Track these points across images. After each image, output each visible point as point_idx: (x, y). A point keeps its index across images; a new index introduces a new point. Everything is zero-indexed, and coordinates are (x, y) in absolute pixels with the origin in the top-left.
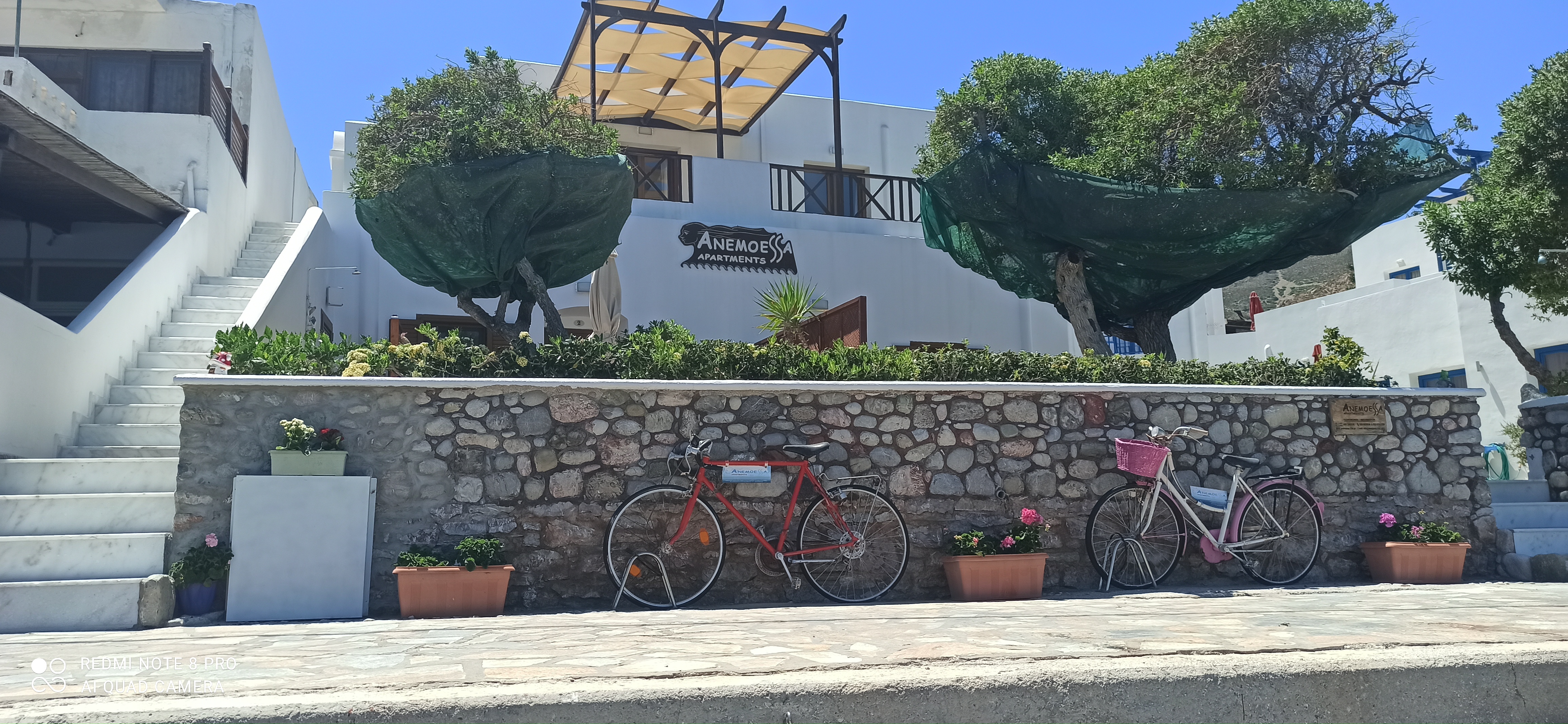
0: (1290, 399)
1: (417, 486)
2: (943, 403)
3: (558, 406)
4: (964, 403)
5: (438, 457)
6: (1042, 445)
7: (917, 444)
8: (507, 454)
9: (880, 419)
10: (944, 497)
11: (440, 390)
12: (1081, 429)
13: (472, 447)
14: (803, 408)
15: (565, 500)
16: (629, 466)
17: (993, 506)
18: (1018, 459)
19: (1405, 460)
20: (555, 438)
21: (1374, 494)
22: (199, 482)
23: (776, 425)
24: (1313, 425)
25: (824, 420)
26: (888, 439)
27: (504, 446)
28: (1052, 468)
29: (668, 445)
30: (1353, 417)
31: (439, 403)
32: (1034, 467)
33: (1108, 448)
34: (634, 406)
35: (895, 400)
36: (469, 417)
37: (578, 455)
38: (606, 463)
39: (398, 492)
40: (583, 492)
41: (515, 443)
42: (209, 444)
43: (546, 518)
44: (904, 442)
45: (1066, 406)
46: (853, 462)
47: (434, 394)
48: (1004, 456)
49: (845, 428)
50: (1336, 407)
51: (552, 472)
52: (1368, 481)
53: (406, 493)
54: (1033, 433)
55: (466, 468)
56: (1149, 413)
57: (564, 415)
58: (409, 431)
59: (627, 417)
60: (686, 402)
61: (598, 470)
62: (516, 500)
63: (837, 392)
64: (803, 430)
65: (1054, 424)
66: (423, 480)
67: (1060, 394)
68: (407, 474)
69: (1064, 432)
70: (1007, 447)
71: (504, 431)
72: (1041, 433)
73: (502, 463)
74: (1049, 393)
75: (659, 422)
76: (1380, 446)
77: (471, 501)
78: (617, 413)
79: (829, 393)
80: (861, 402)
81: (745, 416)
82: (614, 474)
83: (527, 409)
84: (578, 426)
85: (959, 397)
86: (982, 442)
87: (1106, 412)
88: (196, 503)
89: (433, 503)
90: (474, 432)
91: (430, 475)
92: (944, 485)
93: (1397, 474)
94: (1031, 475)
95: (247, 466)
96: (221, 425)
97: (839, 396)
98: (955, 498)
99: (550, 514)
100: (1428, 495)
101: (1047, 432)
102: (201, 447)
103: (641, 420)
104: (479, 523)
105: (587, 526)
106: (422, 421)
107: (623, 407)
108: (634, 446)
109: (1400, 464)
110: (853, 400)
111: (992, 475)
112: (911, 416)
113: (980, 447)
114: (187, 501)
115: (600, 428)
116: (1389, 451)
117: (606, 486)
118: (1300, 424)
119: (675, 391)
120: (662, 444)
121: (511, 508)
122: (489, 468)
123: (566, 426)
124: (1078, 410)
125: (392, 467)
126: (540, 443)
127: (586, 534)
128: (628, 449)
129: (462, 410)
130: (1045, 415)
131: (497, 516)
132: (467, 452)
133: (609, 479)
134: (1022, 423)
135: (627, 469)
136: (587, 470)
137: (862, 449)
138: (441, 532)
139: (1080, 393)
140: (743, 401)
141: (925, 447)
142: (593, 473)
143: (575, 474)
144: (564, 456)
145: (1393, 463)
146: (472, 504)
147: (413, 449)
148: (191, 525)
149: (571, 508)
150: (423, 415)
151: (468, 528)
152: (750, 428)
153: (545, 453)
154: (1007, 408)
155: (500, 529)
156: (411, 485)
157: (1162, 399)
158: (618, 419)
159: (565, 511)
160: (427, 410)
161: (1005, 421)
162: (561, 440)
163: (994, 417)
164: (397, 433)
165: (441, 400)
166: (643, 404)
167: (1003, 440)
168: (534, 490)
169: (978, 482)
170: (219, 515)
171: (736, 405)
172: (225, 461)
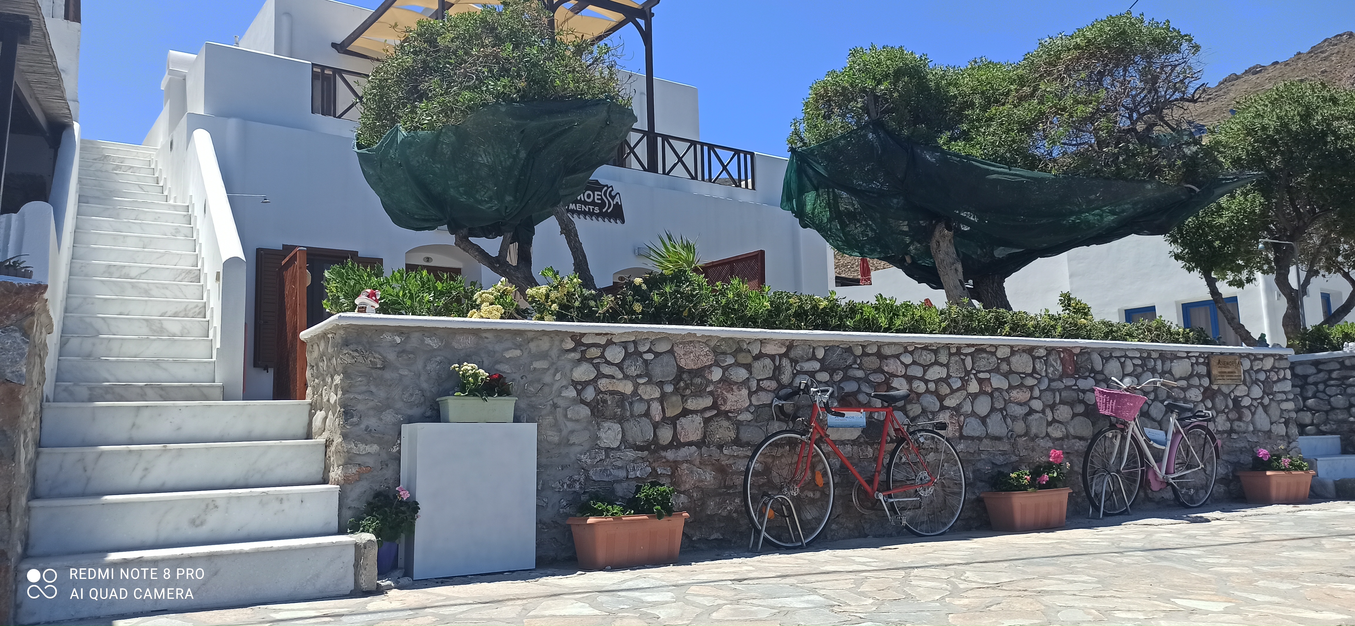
0: (1185, 355)
1: (565, 433)
2: (969, 354)
3: (683, 352)
4: (984, 355)
5: (583, 402)
6: (1036, 393)
7: (953, 391)
8: (641, 399)
9: (926, 368)
10: (972, 438)
11: (583, 335)
12: (1060, 379)
13: (613, 393)
14: (871, 357)
15: (690, 444)
16: (740, 411)
17: (1006, 447)
18: (1020, 404)
19: (1251, 405)
20: (682, 384)
21: (1236, 432)
22: (366, 430)
23: (852, 373)
24: (1200, 376)
25: (886, 369)
26: (932, 386)
27: (639, 392)
28: (1043, 411)
29: (770, 391)
30: (1224, 370)
31: (583, 348)
32: (1032, 411)
33: (1078, 395)
34: (743, 354)
35: (936, 352)
36: (608, 363)
37: (700, 400)
38: (723, 408)
39: (549, 439)
40: (705, 437)
41: (649, 388)
42: (373, 389)
43: (675, 462)
44: (944, 390)
45: (1051, 358)
46: (909, 407)
47: (577, 338)
48: (1011, 402)
49: (901, 376)
50: (1214, 362)
51: (678, 417)
52: (1231, 421)
53: (556, 439)
54: (1030, 382)
55: (607, 413)
56: (1103, 365)
57: (688, 361)
58: (558, 376)
59: (737, 364)
60: (783, 350)
61: (716, 415)
62: (650, 445)
63: (895, 344)
64: (871, 378)
65: (1044, 374)
66: (570, 425)
67: (1046, 349)
68: (555, 419)
69: (1051, 380)
70: (1014, 394)
71: (639, 376)
72: (1036, 382)
73: (639, 408)
74: (1040, 347)
75: (763, 369)
76: (1238, 393)
77: (612, 446)
78: (730, 360)
79: (890, 344)
80: (911, 353)
81: (829, 364)
82: (729, 418)
83: (657, 355)
84: (700, 372)
85: (980, 350)
86: (997, 389)
87: (1075, 363)
88: (364, 453)
89: (578, 449)
90: (613, 377)
91: (577, 421)
92: (973, 428)
93: (1248, 415)
94: (1030, 418)
95: (410, 412)
96: (383, 368)
97: (897, 347)
98: (980, 439)
99: (679, 459)
100: (1264, 432)
101: (1039, 381)
102: (366, 392)
103: (748, 367)
104: (619, 468)
105: (708, 469)
106: (568, 366)
107: (734, 354)
108: (745, 392)
109: (1248, 407)
110: (906, 351)
111: (1004, 418)
112: (947, 366)
113: (996, 394)
114: (355, 450)
115: (716, 374)
116: (1242, 397)
117: (724, 431)
118: (1191, 376)
119: (775, 340)
120: (766, 390)
121: (646, 453)
122: (628, 414)
123: (690, 371)
124: (1059, 362)
125: (544, 412)
126: (669, 389)
127: (708, 477)
128: (741, 395)
129: (602, 356)
130: (1038, 366)
131: (633, 461)
132: (607, 397)
133: (725, 423)
134: (1023, 373)
135: (738, 414)
136: (708, 414)
137: (915, 396)
138: (587, 478)
139: (1060, 348)
140: (826, 351)
141: (958, 394)
142: (710, 418)
143: (698, 419)
144: (689, 401)
145: (1245, 407)
146: (613, 449)
147: (562, 395)
148: (360, 477)
149: (695, 452)
150: (570, 360)
151: (611, 474)
152: (831, 376)
153: (674, 398)
154: (1014, 360)
155: (638, 474)
156: (560, 431)
157: (1111, 354)
158: (730, 365)
159: (691, 455)
160: (573, 354)
161: (1011, 372)
162: (687, 387)
163: (1004, 367)
164: (547, 379)
165: (584, 345)
166: (749, 351)
167: (1011, 387)
168: (666, 435)
169: (996, 426)
170: (387, 465)
171: (820, 354)
172: (388, 407)
